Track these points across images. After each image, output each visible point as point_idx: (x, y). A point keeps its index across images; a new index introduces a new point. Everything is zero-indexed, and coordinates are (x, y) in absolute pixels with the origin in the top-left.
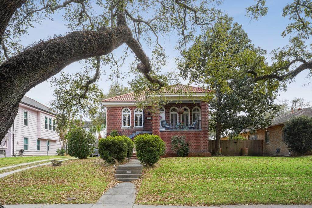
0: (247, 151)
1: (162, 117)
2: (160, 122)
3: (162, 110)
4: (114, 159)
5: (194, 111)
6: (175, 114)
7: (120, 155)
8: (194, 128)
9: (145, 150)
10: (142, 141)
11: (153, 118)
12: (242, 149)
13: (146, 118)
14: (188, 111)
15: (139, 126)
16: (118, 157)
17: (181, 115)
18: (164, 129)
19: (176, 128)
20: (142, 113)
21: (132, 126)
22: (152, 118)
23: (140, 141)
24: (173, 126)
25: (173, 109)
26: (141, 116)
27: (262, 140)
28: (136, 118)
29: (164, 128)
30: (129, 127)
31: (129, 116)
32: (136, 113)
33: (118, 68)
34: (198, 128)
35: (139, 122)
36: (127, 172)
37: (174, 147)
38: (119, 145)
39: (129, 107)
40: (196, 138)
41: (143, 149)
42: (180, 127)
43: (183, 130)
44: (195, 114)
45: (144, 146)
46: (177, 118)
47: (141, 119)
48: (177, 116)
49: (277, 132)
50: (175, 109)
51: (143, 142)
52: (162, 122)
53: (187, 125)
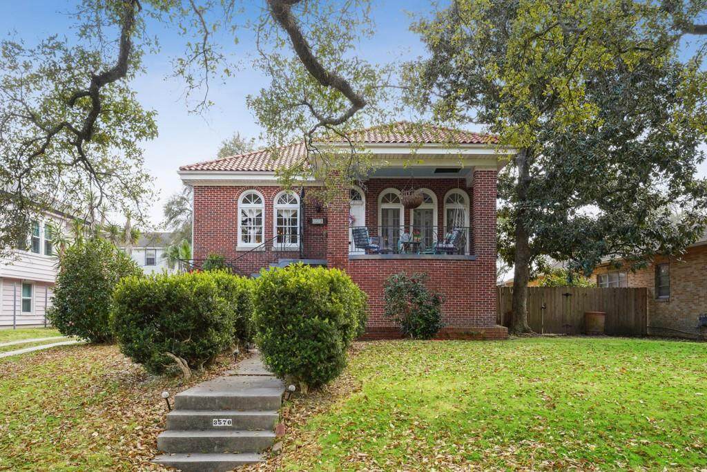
0: (601, 320)
1: (356, 217)
2: (350, 230)
3: (354, 195)
4: (177, 359)
5: (449, 201)
6: (394, 210)
7: (202, 344)
8: (450, 251)
9: (290, 327)
10: (280, 292)
11: (330, 219)
12: (586, 315)
13: (310, 221)
14: (430, 201)
15: (289, 245)
16: (193, 348)
17: (412, 211)
18: (361, 253)
19: (396, 251)
20: (297, 207)
21: (269, 243)
22: (326, 221)
23: (273, 292)
24: (387, 243)
25: (388, 196)
26: (295, 215)
27: (646, 288)
28: (280, 222)
29: (360, 250)
30: (260, 246)
31: (260, 215)
32: (281, 206)
33: (207, 33)
34: (462, 252)
35: (287, 233)
36: (216, 423)
37: (395, 307)
38: (196, 307)
39: (259, 188)
40: (461, 280)
41: (286, 323)
42: (407, 245)
43: (418, 256)
44: (452, 210)
45: (287, 312)
46: (398, 221)
47: (294, 222)
48: (398, 216)
49: (700, 266)
50: (394, 195)
51: (284, 294)
52: (357, 232)
53: (429, 241)
